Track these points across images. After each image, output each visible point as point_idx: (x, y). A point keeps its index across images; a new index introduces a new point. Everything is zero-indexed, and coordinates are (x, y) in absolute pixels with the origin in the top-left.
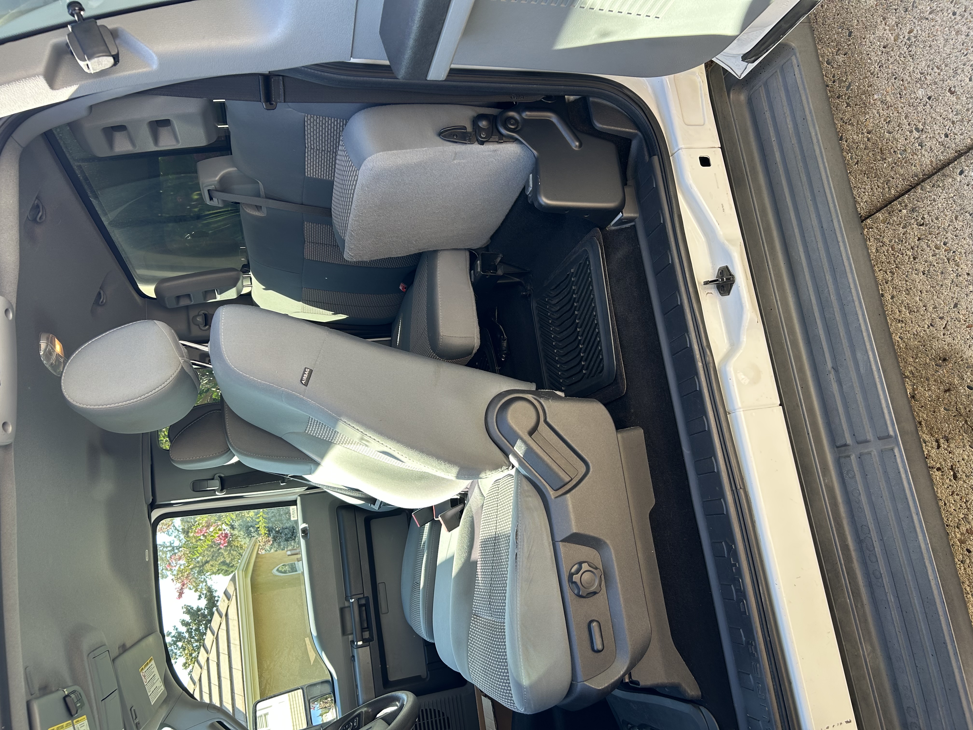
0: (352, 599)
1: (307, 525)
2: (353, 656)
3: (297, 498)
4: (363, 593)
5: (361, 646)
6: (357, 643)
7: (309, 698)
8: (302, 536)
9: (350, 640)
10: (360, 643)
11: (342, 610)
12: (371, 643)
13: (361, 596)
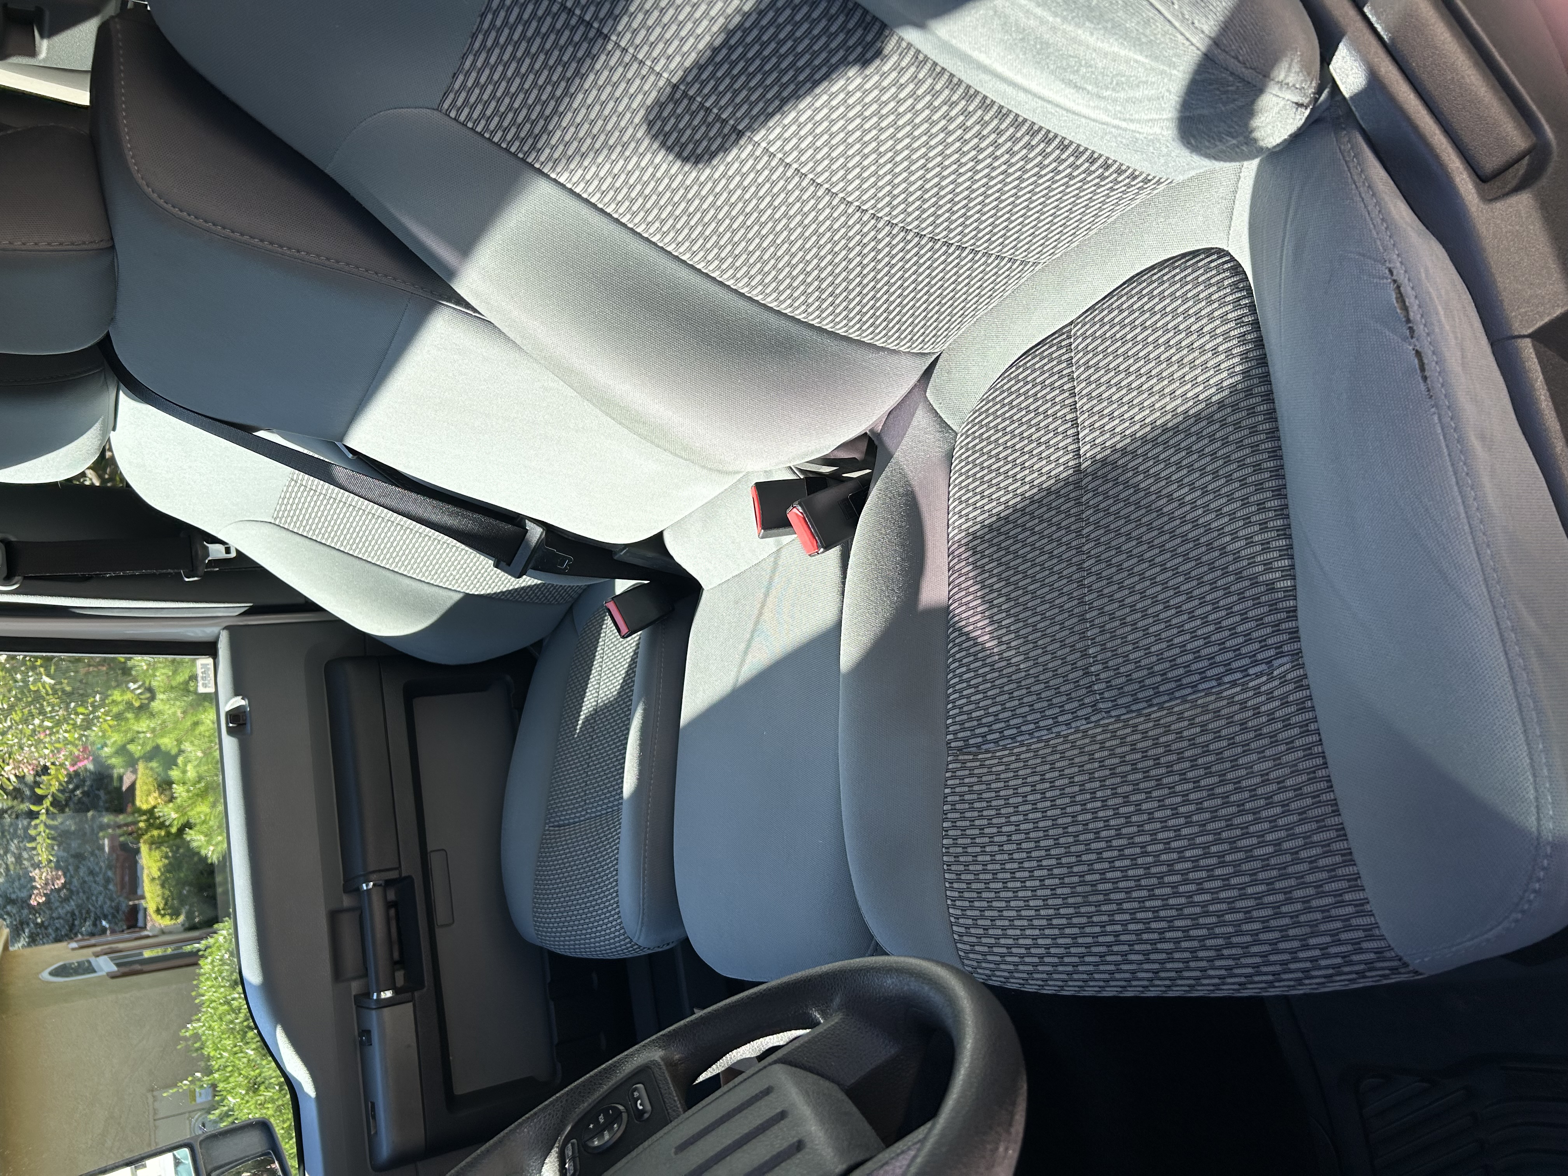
0: (367, 882)
1: (243, 703)
2: (367, 1033)
3: (218, 638)
4: (399, 868)
5: (389, 1003)
6: (379, 995)
7: (210, 1167)
8: (228, 728)
9: (354, 993)
10: (387, 994)
11: (334, 916)
12: (416, 994)
13: (394, 875)
